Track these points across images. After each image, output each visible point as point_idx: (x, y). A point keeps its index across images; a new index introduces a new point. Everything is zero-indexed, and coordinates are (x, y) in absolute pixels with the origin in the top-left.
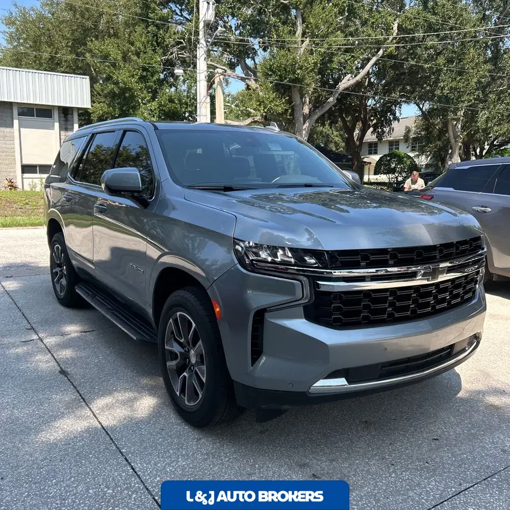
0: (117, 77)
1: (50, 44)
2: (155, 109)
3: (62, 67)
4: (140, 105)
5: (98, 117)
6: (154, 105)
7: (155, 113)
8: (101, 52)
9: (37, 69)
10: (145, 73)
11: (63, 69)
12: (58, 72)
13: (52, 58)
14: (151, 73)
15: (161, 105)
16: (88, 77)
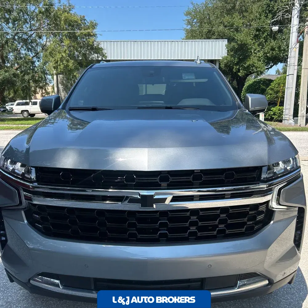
0: (237, 37)
1: (210, 23)
2: (262, 56)
3: (214, 36)
4: (252, 53)
5: (225, 65)
6: (261, 54)
7: (262, 59)
8: (229, 23)
9: (201, 39)
10: (258, 33)
11: (215, 37)
12: (212, 39)
13: (209, 31)
14: (263, 32)
15: (265, 53)
16: (226, 40)
